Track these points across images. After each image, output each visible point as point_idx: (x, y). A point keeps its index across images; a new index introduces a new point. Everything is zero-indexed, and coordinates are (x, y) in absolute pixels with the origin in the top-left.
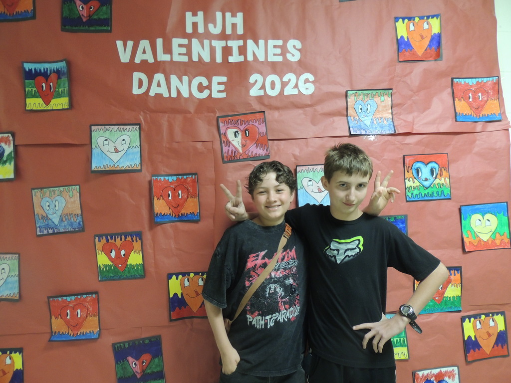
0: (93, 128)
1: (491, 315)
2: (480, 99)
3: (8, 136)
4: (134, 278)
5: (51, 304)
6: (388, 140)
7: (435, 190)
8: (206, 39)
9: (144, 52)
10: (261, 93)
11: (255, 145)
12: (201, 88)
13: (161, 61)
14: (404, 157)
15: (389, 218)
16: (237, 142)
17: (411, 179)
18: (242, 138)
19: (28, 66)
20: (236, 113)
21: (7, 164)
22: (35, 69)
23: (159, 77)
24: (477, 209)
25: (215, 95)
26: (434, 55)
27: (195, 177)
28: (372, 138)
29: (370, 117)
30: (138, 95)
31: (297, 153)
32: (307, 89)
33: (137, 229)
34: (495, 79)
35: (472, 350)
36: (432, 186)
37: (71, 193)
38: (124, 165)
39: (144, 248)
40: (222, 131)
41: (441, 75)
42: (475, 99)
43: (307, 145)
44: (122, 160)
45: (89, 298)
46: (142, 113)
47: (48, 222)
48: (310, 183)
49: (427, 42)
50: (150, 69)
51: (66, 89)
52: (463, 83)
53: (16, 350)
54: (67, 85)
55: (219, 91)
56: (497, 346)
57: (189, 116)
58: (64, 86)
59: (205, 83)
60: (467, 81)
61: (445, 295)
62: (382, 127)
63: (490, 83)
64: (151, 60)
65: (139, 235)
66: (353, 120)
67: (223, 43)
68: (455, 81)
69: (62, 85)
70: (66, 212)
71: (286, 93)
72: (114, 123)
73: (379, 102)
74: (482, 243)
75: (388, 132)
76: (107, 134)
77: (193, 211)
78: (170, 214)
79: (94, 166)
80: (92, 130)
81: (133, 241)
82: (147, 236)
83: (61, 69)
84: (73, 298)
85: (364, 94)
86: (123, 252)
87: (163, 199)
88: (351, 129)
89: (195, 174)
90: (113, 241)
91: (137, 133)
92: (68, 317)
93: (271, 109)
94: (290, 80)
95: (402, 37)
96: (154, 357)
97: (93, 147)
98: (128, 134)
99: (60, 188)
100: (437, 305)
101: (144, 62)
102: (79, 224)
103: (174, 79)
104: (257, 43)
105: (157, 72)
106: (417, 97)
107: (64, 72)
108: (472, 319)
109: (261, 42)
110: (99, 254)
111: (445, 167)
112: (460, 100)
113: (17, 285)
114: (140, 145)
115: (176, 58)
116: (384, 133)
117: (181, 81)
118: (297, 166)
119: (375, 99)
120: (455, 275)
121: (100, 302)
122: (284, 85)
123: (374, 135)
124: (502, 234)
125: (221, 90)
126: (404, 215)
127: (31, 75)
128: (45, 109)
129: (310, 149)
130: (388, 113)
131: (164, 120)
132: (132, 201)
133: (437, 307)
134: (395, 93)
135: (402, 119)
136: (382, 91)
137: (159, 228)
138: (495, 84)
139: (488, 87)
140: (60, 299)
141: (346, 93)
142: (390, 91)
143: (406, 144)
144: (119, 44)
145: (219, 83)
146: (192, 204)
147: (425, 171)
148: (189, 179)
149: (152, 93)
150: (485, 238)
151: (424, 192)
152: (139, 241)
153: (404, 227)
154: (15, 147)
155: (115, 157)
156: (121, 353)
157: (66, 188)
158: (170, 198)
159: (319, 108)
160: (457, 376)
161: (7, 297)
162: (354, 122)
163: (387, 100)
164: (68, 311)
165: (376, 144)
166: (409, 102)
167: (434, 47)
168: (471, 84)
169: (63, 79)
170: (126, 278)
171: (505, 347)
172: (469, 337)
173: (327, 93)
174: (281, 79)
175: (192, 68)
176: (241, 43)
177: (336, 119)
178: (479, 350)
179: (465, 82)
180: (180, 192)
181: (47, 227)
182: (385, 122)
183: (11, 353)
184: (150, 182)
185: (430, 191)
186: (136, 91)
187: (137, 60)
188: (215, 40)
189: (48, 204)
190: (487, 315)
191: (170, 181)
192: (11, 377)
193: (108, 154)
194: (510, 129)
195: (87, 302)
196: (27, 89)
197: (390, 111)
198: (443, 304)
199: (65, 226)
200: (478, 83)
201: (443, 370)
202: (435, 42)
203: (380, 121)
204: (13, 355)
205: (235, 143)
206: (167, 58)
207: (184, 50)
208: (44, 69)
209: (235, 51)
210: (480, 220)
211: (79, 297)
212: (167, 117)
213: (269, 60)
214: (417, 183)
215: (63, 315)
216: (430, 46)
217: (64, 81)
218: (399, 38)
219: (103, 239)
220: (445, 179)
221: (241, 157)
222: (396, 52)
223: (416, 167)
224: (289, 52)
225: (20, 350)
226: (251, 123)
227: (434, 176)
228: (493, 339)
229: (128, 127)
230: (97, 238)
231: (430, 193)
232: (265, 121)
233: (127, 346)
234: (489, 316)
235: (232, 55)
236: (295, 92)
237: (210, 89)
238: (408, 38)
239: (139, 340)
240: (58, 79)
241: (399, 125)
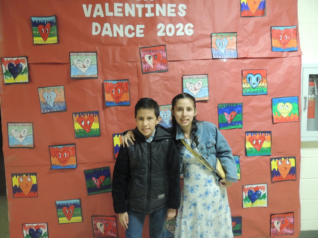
0: (71, 54)
1: (287, 158)
2: (286, 39)
3: (24, 58)
4: (94, 136)
5: (50, 150)
6: (234, 62)
7: (259, 90)
8: (133, 3)
9: (98, 11)
10: (164, 34)
11: (160, 64)
12: (130, 32)
13: (108, 16)
14: (242, 71)
15: (233, 105)
16: (150, 62)
17: (246, 83)
18: (153, 60)
19: (34, 19)
20: (150, 46)
21: (24, 74)
22: (38, 21)
23: (107, 25)
24: (281, 100)
25: (138, 35)
26: (261, 13)
27: (127, 82)
28: (225, 60)
29: (224, 49)
30: (96, 36)
31: (183, 68)
32: (189, 32)
33: (96, 109)
34: (295, 27)
35: (275, 176)
36: (257, 87)
37: (59, 90)
38: (89, 74)
39: (100, 119)
40: (142, 56)
41: (265, 25)
42: (283, 38)
43: (189, 64)
44: (87, 72)
45: (71, 147)
46: (98, 46)
47: (47, 106)
48: (190, 85)
49: (257, 6)
50: (102, 21)
51: (55, 32)
52: (277, 29)
53: (33, 174)
54: (56, 30)
55: (140, 33)
56: (290, 174)
57: (123, 47)
58: (54, 30)
59: (133, 29)
60: (279, 28)
61: (263, 146)
62: (231, 54)
63: (292, 29)
64: (102, 16)
65: (97, 113)
66: (214, 50)
67: (142, 6)
68: (273, 28)
69: (53, 30)
70: (57, 100)
71: (177, 34)
72: (83, 51)
73: (229, 40)
74: (283, 119)
75: (234, 57)
76: (79, 57)
77: (126, 100)
78: (114, 102)
79: (72, 75)
80: (71, 55)
81: (94, 116)
82: (102, 113)
83: (52, 21)
84: (62, 147)
85: (221, 35)
86: (88, 122)
87: (110, 93)
88: (213, 55)
89: (128, 80)
90: (83, 116)
91: (95, 57)
92: (60, 157)
93: (169, 44)
94: (180, 27)
95: (243, 3)
96: (106, 178)
97: (71, 64)
98: (90, 57)
99: (53, 87)
100: (258, 152)
101: (98, 17)
102: (64, 107)
103: (115, 26)
104: (161, 6)
105: (106, 22)
106: (251, 37)
107: (54, 22)
108: (277, 160)
109: (164, 5)
110: (75, 123)
111: (264, 77)
112: (275, 39)
113: (32, 139)
114: (97, 64)
115: (116, 14)
116: (232, 58)
117: (119, 27)
118: (183, 76)
119: (227, 38)
120: (268, 135)
121: (76, 149)
122: (176, 30)
123: (226, 59)
124: (294, 114)
125: (141, 32)
126: (241, 103)
127: (35, 24)
128: (44, 43)
129: (191, 66)
130: (234, 46)
131: (110, 50)
132: (93, 95)
133: (257, 153)
134: (239, 35)
135: (241, 50)
136: (231, 34)
137: (108, 109)
138: (295, 30)
139: (291, 31)
140: (55, 147)
141: (211, 34)
142: (236, 34)
143: (244, 64)
144: (84, 6)
145: (140, 29)
146: (126, 96)
147: (254, 79)
148: (124, 83)
149: (103, 35)
150: (285, 116)
151: (252, 90)
152: (97, 116)
153: (241, 110)
154: (28, 64)
155: (84, 70)
156: (89, 175)
157: (57, 87)
158: (114, 93)
159: (196, 43)
160: (266, 189)
161: (27, 146)
162: (215, 51)
163: (234, 39)
164: (60, 154)
165: (227, 64)
166: (246, 40)
167: (261, 9)
168: (281, 30)
169: (53, 27)
170: (90, 136)
171: (294, 175)
172: (274, 169)
173: (201, 35)
174: (175, 27)
175: (125, 20)
176: (152, 6)
177: (205, 49)
178: (279, 176)
179: (278, 29)
180: (119, 90)
181: (47, 108)
182: (233, 51)
183: (30, 175)
184: (103, 84)
185: (256, 90)
186: (94, 33)
187: (95, 16)
188: (138, 4)
189: (47, 96)
190: (285, 158)
191: (114, 83)
192: (31, 188)
193: (80, 68)
194: (302, 56)
195: (70, 149)
196: (34, 32)
197: (236, 45)
198: (261, 151)
199: (56, 108)
200: (285, 29)
201: (259, 185)
202: (262, 6)
203: (230, 51)
204: (31, 176)
205: (149, 63)
206: (111, 14)
207: (120, 10)
208: (43, 21)
209: (149, 10)
210: (283, 106)
211: (65, 146)
212: (111, 48)
213: (168, 15)
214: (249, 86)
215: (56, 156)
216: (259, 8)
217: (54, 28)
218: (242, 3)
219: (77, 115)
220: (264, 84)
221: (153, 71)
222: (240, 11)
223: (248, 77)
224: (180, 11)
225: (35, 174)
226: (158, 51)
227: (259, 82)
228: (288, 171)
229: (90, 54)
230: (74, 115)
231: (256, 91)
232: (166, 51)
233: (92, 172)
234: (286, 159)
235: (147, 13)
236: (183, 34)
237: (136, 33)
238: (247, 3)
239: (98, 169)
240: (51, 26)
241: (240, 53)
